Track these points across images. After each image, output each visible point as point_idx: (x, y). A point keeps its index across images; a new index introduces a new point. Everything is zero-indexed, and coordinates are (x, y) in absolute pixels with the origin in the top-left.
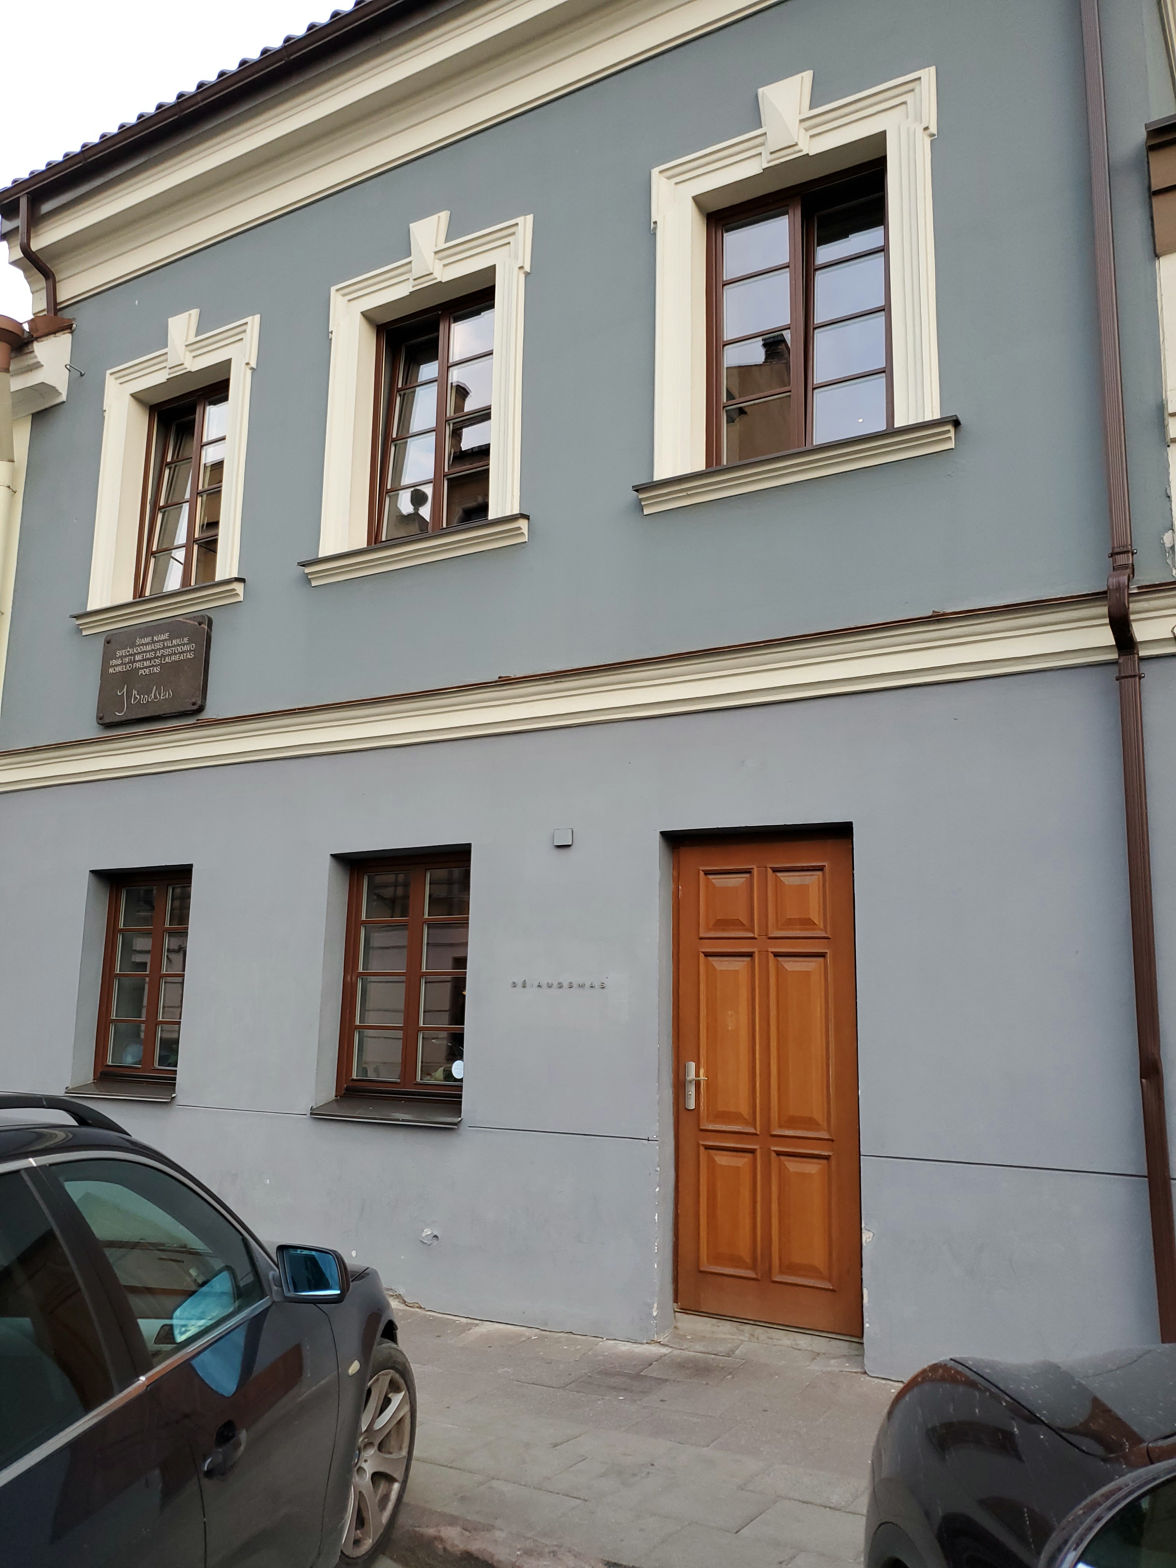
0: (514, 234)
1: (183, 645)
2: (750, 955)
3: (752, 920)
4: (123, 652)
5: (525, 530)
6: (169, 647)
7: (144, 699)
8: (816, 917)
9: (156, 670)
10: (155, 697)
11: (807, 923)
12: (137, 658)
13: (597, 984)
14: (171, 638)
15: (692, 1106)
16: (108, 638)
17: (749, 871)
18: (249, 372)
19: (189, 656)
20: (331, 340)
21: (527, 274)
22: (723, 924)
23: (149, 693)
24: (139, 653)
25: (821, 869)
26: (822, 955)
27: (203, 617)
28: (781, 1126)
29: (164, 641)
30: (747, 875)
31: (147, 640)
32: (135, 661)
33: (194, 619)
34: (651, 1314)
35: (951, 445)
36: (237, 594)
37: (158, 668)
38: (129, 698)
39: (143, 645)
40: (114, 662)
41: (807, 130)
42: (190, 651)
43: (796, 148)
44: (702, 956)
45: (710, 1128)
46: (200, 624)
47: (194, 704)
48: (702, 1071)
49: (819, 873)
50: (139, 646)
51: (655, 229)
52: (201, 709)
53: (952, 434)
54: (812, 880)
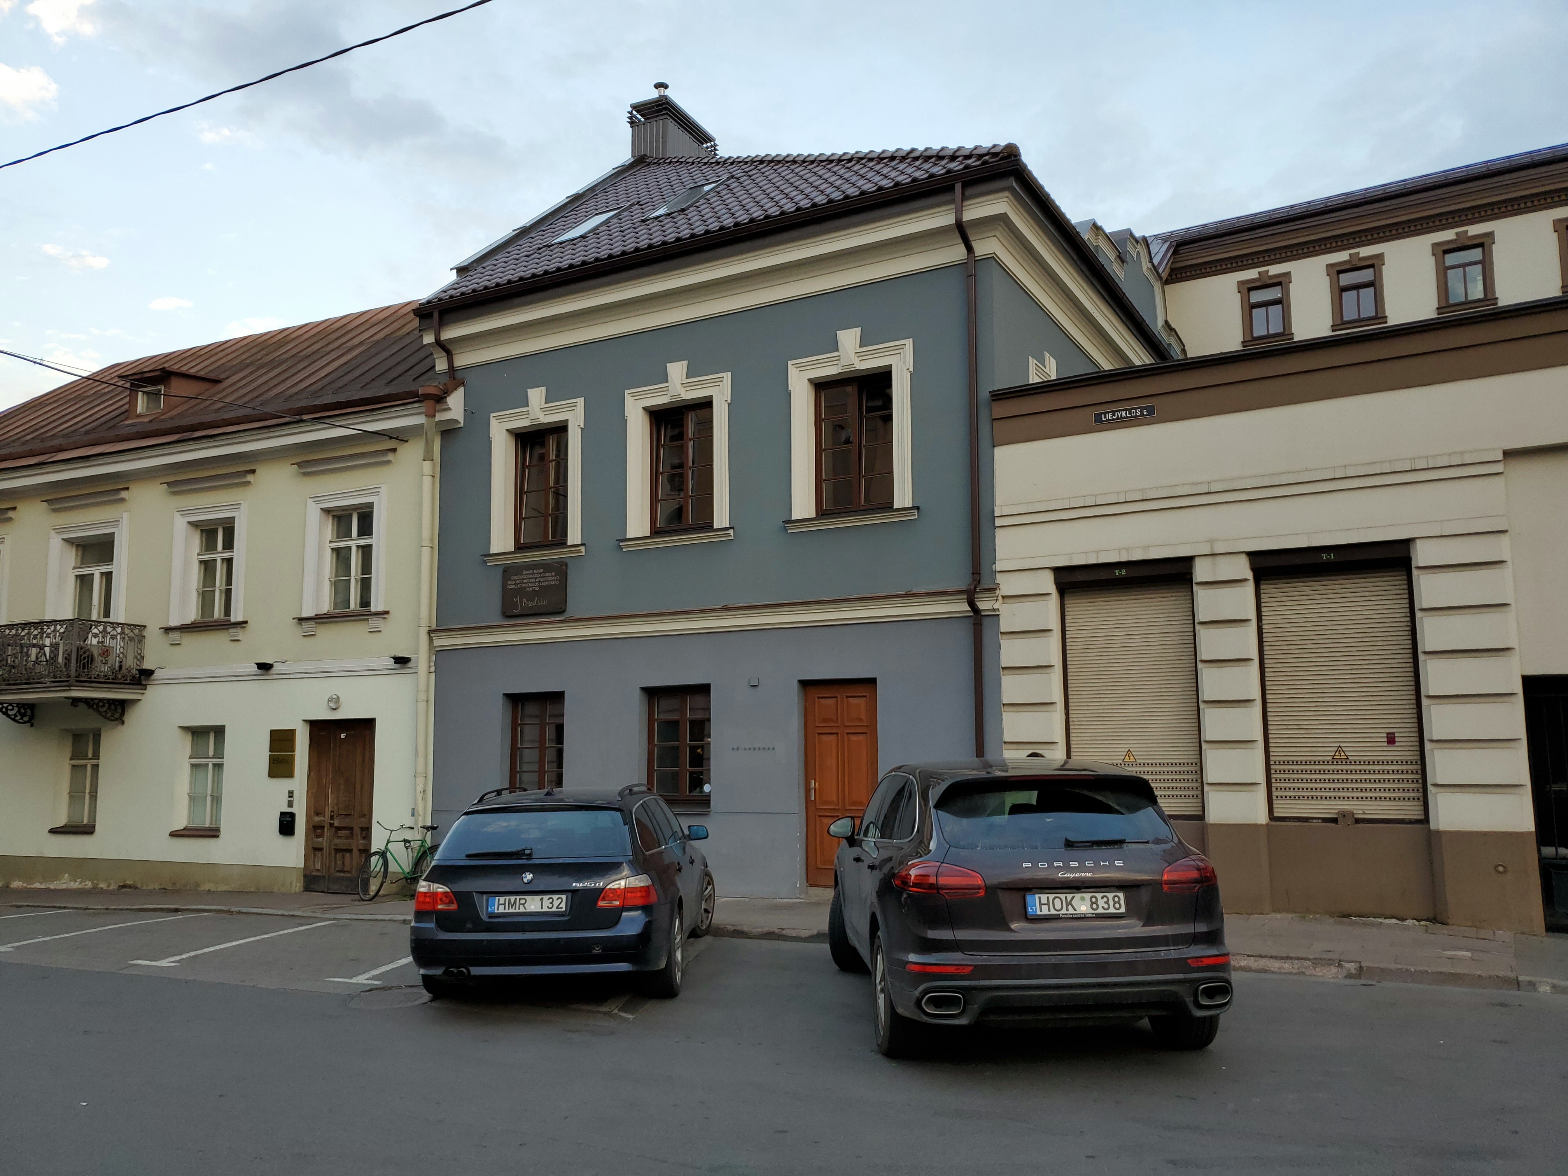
0: (722, 381)
1: (552, 576)
2: (837, 734)
3: (838, 719)
4: (516, 578)
5: (732, 534)
6: (542, 577)
7: (531, 604)
8: (863, 716)
9: (537, 589)
10: (537, 603)
11: (860, 720)
12: (524, 581)
13: (771, 748)
14: (544, 572)
15: (813, 799)
16: (506, 569)
17: (836, 697)
18: (580, 430)
19: (557, 583)
20: (627, 420)
21: (729, 404)
22: (825, 720)
23: (534, 601)
24: (526, 579)
25: (865, 696)
26: (866, 733)
27: (563, 562)
28: (850, 805)
29: (540, 573)
30: (835, 699)
31: (530, 572)
32: (523, 583)
33: (557, 563)
34: (796, 886)
35: (916, 517)
36: (582, 552)
37: (538, 588)
38: (521, 602)
39: (527, 574)
40: (510, 582)
41: (858, 357)
42: (556, 580)
43: (853, 366)
44: (817, 735)
45: (821, 807)
46: (561, 566)
47: (561, 608)
48: (817, 784)
49: (865, 698)
50: (525, 575)
51: (790, 393)
52: (564, 611)
53: (916, 513)
54: (862, 701)
